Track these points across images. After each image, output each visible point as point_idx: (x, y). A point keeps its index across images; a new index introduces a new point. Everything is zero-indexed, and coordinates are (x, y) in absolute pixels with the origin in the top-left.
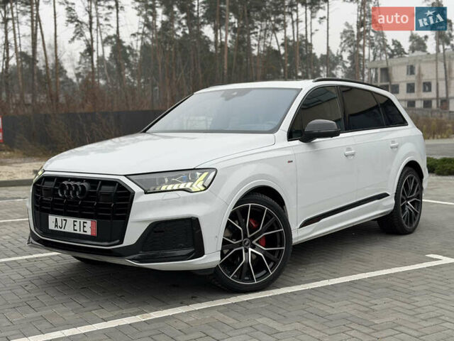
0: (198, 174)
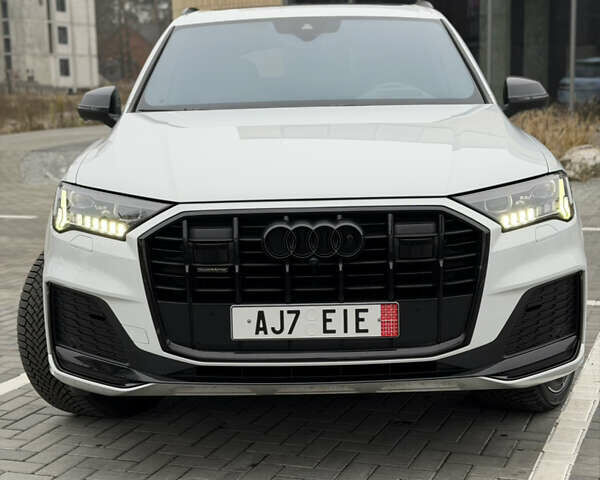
0: (554, 183)
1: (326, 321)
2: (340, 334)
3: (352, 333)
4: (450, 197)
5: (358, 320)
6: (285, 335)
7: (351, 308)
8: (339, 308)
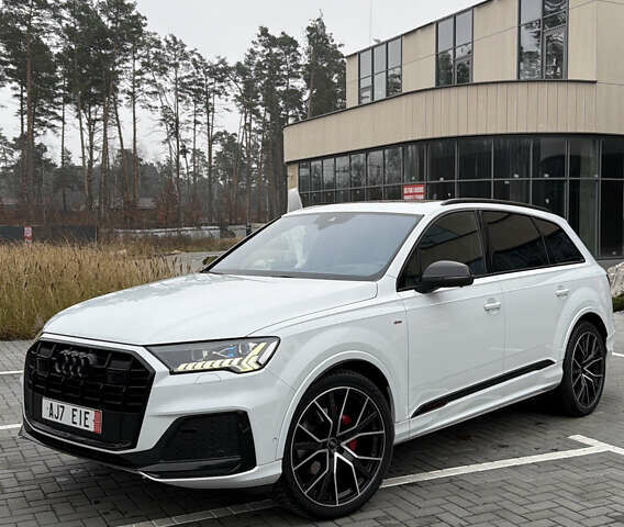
0: (251, 345)
1: (74, 416)
2: (78, 426)
3: (82, 427)
4: (144, 346)
5: (86, 419)
6: (58, 421)
7: (84, 410)
8: (79, 409)
